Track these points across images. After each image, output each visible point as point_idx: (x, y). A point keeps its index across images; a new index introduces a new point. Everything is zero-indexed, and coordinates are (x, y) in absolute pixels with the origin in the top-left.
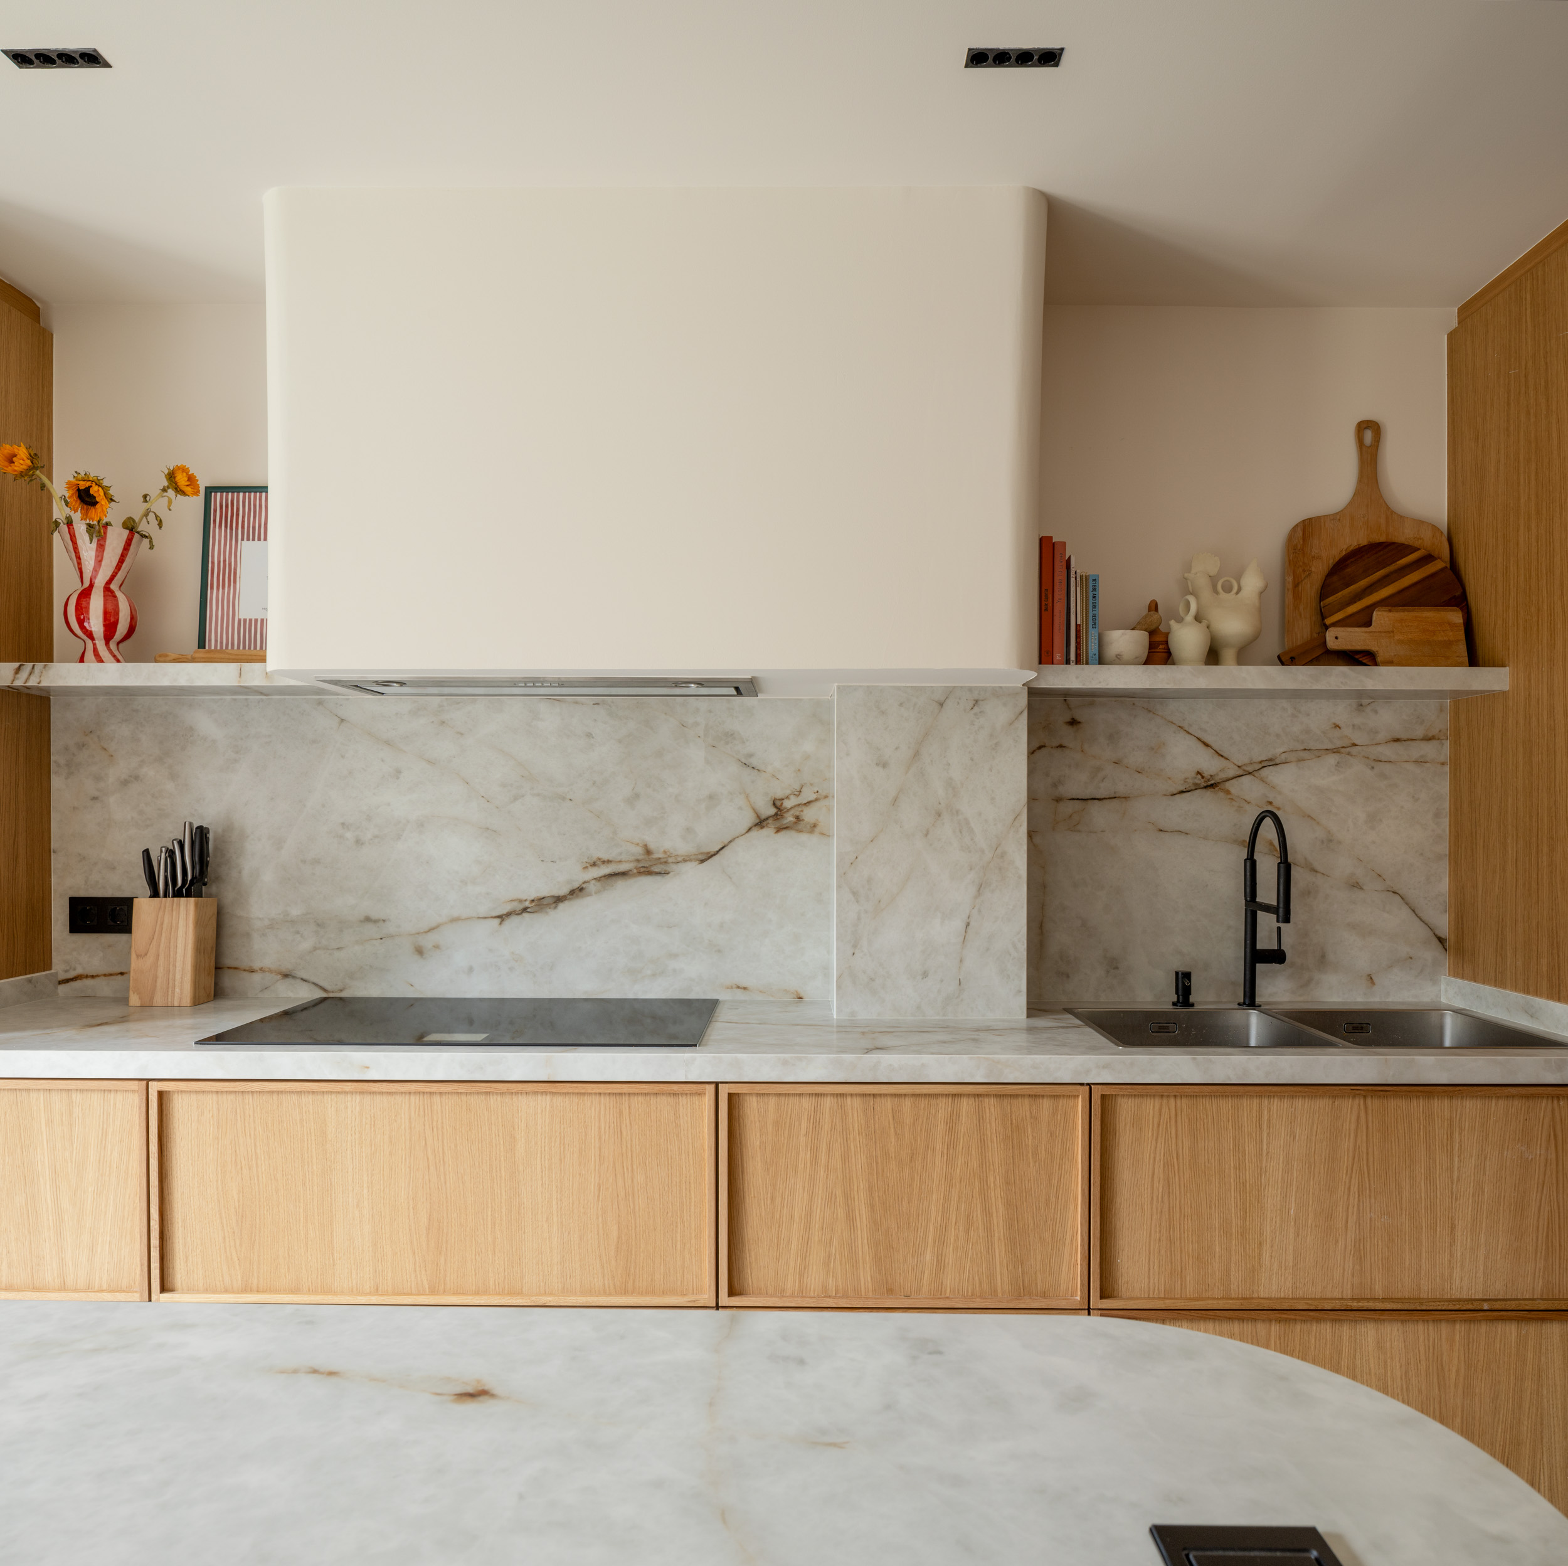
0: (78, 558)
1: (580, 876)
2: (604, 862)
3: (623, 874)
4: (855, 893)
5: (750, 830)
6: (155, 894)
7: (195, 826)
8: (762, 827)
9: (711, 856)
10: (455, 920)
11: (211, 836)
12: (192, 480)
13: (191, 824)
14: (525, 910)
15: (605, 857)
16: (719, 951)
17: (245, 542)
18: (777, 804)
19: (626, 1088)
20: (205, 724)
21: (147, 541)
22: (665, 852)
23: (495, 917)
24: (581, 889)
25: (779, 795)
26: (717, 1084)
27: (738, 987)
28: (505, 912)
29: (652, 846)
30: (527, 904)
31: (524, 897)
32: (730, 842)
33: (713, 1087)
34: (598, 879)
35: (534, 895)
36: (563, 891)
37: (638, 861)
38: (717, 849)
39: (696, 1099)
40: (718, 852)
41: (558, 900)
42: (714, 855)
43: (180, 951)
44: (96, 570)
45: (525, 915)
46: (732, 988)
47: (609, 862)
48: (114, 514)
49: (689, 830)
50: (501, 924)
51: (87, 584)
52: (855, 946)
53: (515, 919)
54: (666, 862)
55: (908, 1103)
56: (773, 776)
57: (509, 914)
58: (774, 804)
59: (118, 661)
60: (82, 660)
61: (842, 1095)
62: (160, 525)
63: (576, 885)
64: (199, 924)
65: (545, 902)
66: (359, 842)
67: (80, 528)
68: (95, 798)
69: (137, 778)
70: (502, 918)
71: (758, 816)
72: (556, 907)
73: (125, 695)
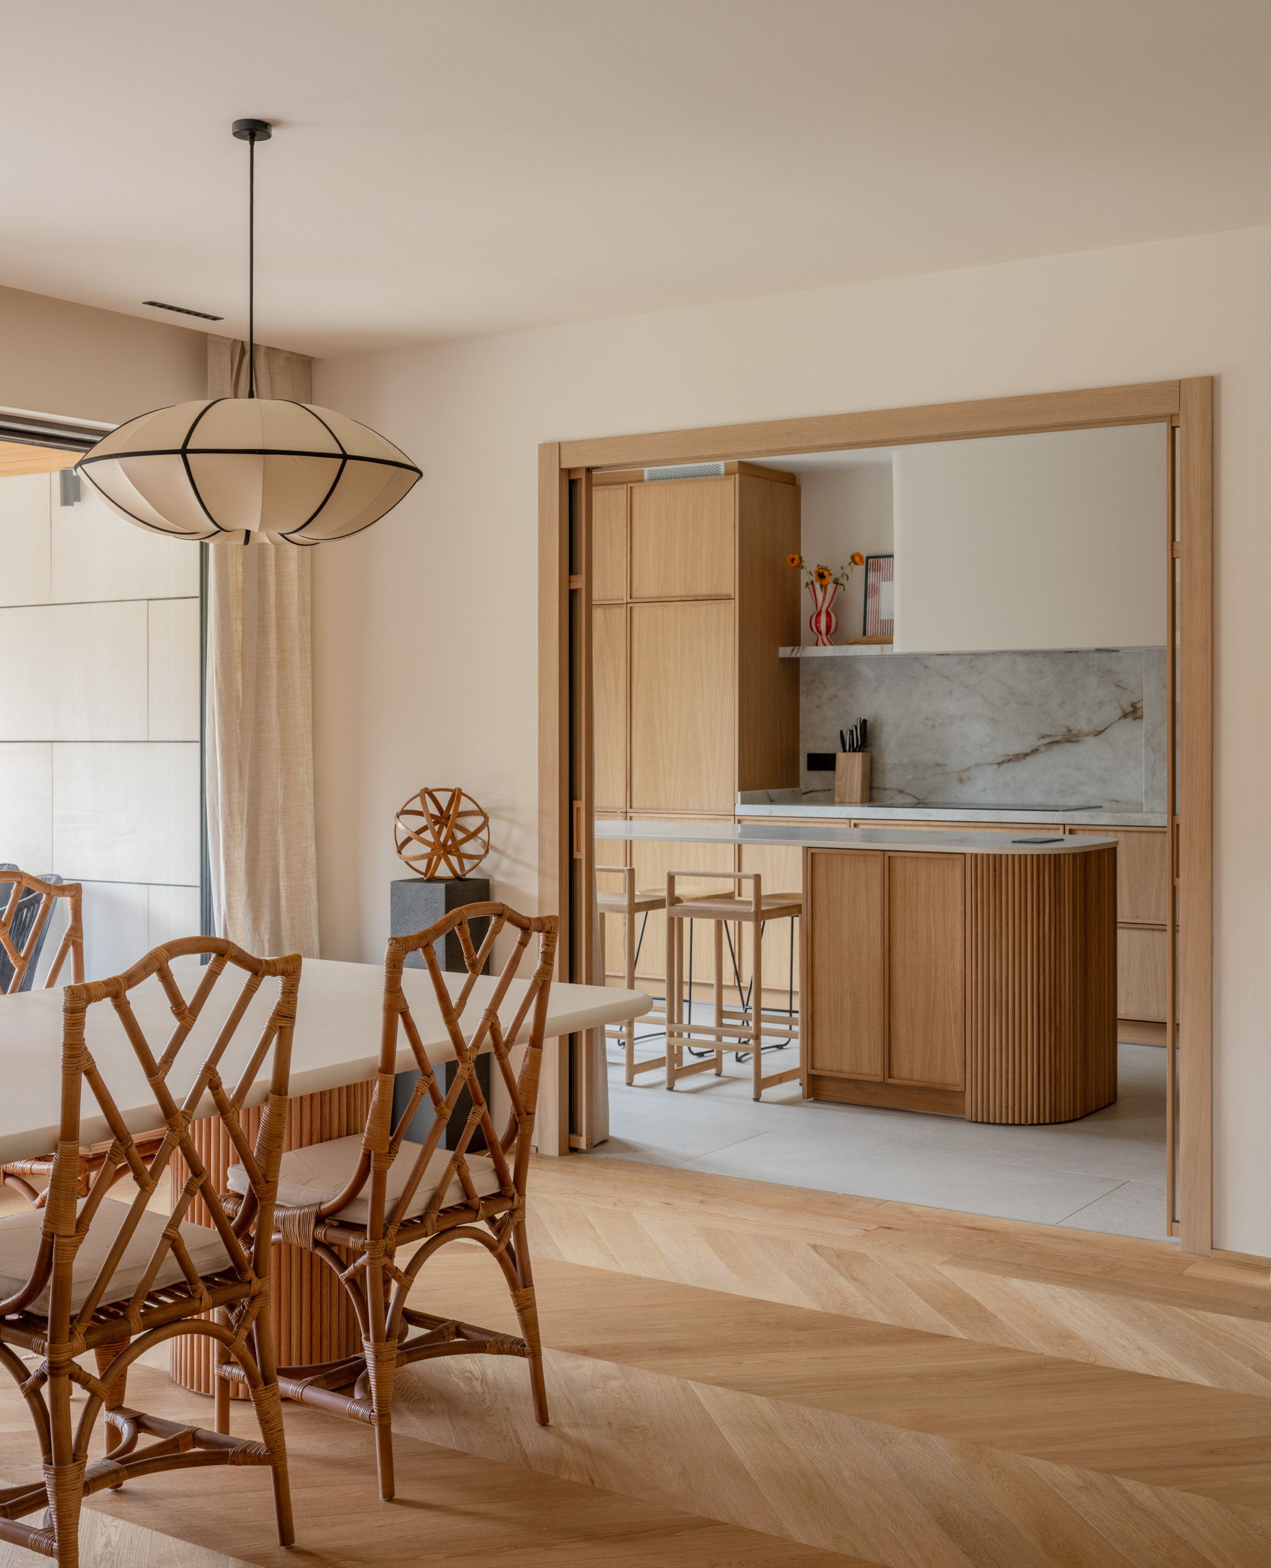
0: (816, 598)
1: (1037, 743)
2: (1048, 736)
3: (1057, 742)
4: (1153, 749)
5: (1120, 719)
6: (845, 751)
7: (862, 719)
8: (1126, 718)
9: (1100, 733)
10: (977, 765)
11: (868, 724)
12: (861, 557)
13: (860, 718)
14: (1010, 760)
15: (1048, 733)
16: (1105, 782)
17: (883, 583)
18: (1133, 705)
19: (1028, 826)
20: (866, 670)
21: (842, 586)
22: (1078, 731)
23: (996, 764)
24: (1037, 750)
25: (1135, 700)
26: (1064, 825)
27: (1114, 801)
28: (1001, 761)
29: (1071, 728)
30: (1011, 757)
31: (1009, 754)
32: (1110, 725)
33: (1063, 826)
34: (1045, 745)
35: (1014, 752)
36: (1028, 750)
37: (1064, 735)
38: (1104, 729)
39: (1057, 831)
40: (1103, 731)
41: (1026, 755)
42: (1101, 733)
43: (856, 775)
44: (822, 605)
45: (1010, 763)
46: (1111, 801)
47: (1050, 736)
48: (830, 580)
49: (1090, 720)
50: (999, 767)
51: (819, 609)
52: (1153, 775)
53: (1005, 765)
54: (1078, 736)
55: (1144, 835)
56: (1132, 692)
57: (1003, 762)
58: (1132, 706)
59: (832, 645)
60: (817, 645)
61: (1116, 831)
62: (848, 579)
63: (1035, 747)
64: (864, 765)
65: (1020, 756)
66: (933, 727)
67: (817, 586)
68: (818, 707)
69: (836, 697)
70: (999, 764)
71: (1124, 712)
72: (1025, 759)
73: (831, 659)
